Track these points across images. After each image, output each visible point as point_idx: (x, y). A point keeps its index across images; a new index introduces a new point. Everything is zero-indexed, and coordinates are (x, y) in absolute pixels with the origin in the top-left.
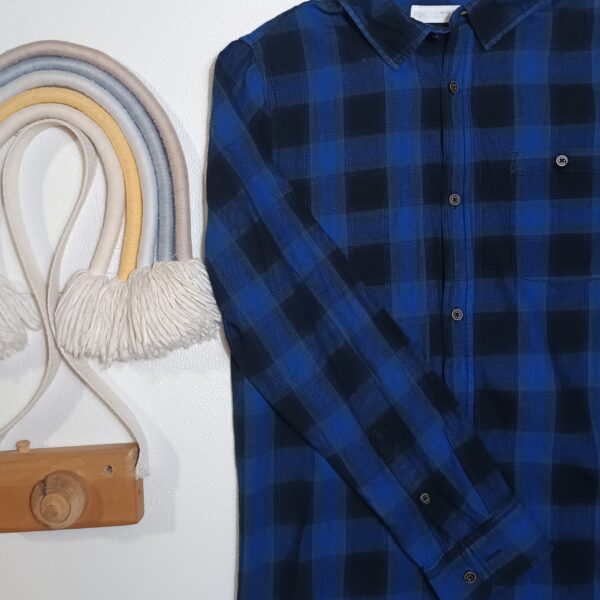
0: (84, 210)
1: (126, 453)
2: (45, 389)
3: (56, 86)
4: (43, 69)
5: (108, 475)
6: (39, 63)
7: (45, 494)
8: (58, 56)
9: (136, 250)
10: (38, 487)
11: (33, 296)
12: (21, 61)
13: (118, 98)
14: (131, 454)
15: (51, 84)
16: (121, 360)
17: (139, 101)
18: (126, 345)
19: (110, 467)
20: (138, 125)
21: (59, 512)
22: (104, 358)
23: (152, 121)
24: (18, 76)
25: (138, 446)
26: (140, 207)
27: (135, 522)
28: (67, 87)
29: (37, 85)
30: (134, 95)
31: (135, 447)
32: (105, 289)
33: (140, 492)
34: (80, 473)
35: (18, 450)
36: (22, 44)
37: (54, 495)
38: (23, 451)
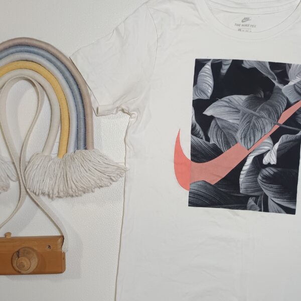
0: (38, 122)
1: (58, 240)
2: (19, 208)
3: (27, 60)
4: (21, 51)
5: (49, 250)
6: (19, 49)
7: (19, 257)
8: (28, 45)
9: (66, 143)
10: (15, 254)
11: (13, 163)
12: (10, 47)
13: (58, 68)
14: (60, 240)
15: (25, 59)
16: (59, 197)
17: (68, 70)
18: (62, 190)
19: (49, 246)
20: (68, 82)
21: (26, 266)
22: (51, 195)
23: (75, 80)
24: (8, 55)
25: (63, 237)
26: (68, 122)
27: (61, 273)
28: (32, 61)
29: (18, 59)
30: (66, 66)
31: (62, 237)
32: (51, 162)
33: (64, 259)
34: (35, 248)
35: (6, 237)
36: (10, 39)
37: (23, 258)
38: (8, 237)
